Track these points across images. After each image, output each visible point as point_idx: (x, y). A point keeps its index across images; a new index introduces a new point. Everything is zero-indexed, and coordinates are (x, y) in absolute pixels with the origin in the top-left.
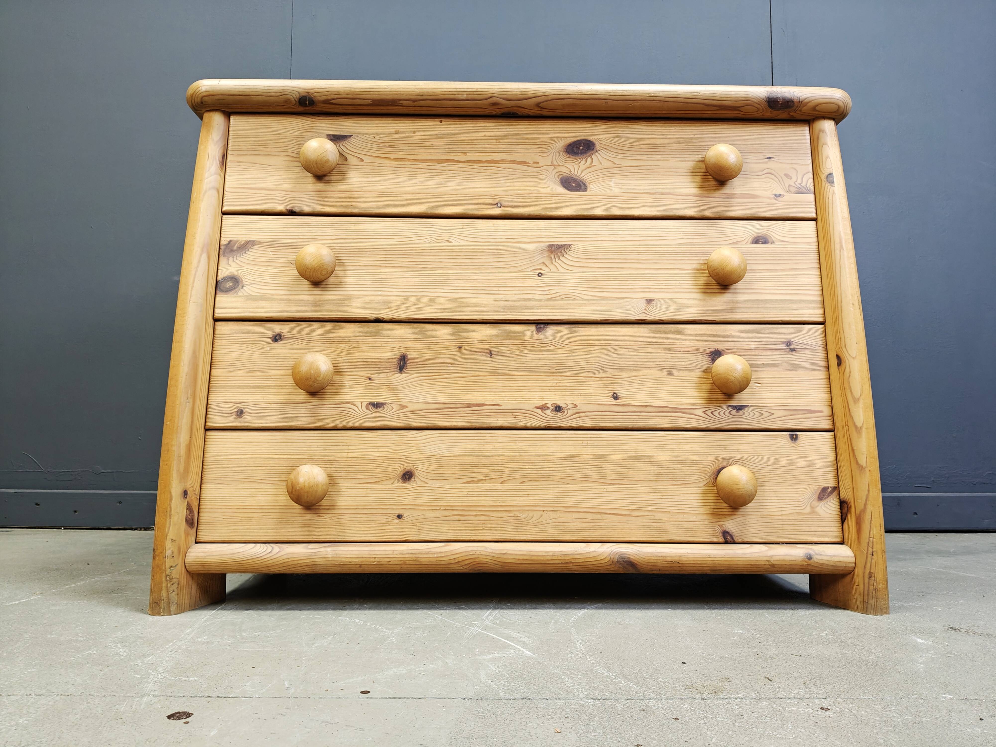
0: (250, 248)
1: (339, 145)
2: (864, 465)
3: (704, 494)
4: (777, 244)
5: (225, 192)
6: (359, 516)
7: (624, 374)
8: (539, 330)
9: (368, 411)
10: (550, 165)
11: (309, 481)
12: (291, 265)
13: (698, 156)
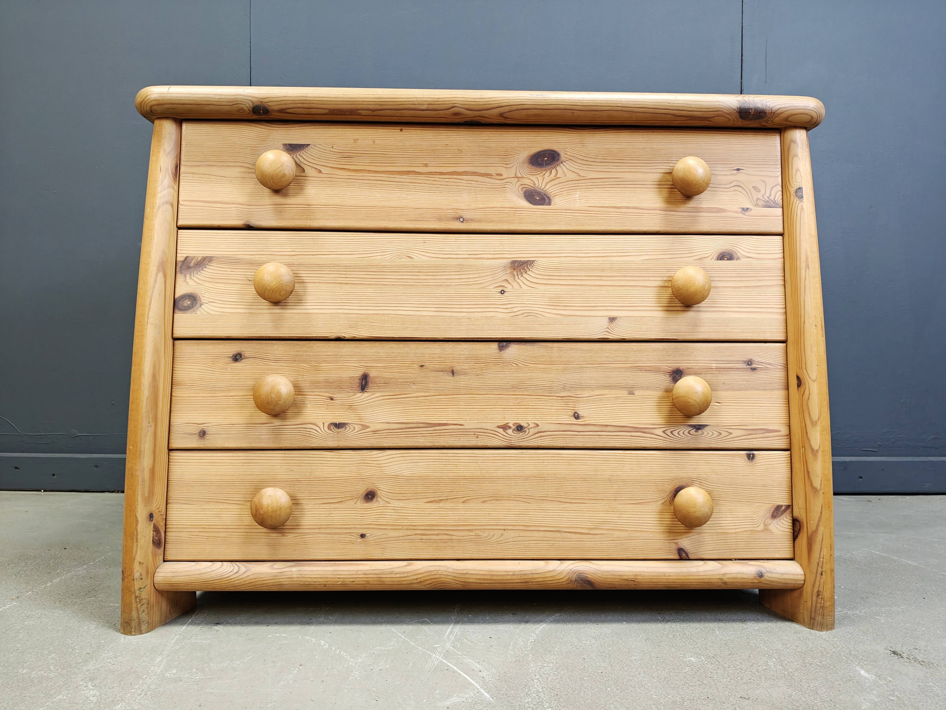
0: (207, 264)
1: (296, 155)
2: (818, 487)
3: (662, 512)
4: (742, 260)
5: (179, 205)
6: (322, 536)
7: (586, 394)
8: (501, 349)
9: (331, 432)
10: (514, 177)
11: (272, 505)
12: (250, 283)
13: (665, 168)
